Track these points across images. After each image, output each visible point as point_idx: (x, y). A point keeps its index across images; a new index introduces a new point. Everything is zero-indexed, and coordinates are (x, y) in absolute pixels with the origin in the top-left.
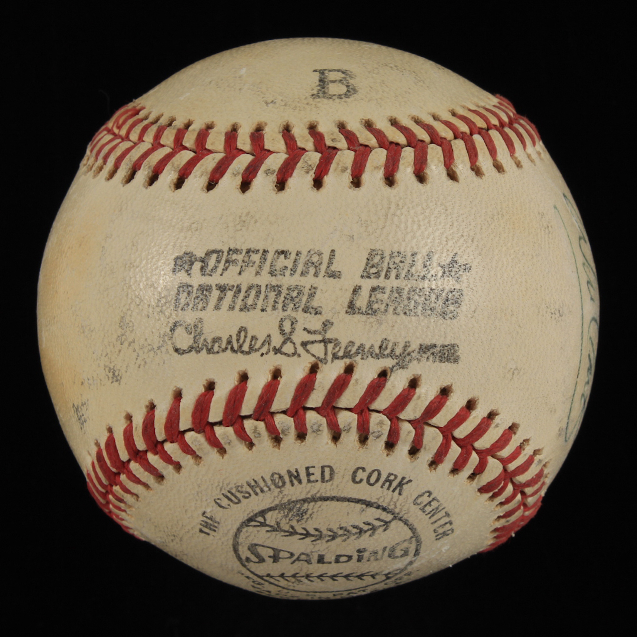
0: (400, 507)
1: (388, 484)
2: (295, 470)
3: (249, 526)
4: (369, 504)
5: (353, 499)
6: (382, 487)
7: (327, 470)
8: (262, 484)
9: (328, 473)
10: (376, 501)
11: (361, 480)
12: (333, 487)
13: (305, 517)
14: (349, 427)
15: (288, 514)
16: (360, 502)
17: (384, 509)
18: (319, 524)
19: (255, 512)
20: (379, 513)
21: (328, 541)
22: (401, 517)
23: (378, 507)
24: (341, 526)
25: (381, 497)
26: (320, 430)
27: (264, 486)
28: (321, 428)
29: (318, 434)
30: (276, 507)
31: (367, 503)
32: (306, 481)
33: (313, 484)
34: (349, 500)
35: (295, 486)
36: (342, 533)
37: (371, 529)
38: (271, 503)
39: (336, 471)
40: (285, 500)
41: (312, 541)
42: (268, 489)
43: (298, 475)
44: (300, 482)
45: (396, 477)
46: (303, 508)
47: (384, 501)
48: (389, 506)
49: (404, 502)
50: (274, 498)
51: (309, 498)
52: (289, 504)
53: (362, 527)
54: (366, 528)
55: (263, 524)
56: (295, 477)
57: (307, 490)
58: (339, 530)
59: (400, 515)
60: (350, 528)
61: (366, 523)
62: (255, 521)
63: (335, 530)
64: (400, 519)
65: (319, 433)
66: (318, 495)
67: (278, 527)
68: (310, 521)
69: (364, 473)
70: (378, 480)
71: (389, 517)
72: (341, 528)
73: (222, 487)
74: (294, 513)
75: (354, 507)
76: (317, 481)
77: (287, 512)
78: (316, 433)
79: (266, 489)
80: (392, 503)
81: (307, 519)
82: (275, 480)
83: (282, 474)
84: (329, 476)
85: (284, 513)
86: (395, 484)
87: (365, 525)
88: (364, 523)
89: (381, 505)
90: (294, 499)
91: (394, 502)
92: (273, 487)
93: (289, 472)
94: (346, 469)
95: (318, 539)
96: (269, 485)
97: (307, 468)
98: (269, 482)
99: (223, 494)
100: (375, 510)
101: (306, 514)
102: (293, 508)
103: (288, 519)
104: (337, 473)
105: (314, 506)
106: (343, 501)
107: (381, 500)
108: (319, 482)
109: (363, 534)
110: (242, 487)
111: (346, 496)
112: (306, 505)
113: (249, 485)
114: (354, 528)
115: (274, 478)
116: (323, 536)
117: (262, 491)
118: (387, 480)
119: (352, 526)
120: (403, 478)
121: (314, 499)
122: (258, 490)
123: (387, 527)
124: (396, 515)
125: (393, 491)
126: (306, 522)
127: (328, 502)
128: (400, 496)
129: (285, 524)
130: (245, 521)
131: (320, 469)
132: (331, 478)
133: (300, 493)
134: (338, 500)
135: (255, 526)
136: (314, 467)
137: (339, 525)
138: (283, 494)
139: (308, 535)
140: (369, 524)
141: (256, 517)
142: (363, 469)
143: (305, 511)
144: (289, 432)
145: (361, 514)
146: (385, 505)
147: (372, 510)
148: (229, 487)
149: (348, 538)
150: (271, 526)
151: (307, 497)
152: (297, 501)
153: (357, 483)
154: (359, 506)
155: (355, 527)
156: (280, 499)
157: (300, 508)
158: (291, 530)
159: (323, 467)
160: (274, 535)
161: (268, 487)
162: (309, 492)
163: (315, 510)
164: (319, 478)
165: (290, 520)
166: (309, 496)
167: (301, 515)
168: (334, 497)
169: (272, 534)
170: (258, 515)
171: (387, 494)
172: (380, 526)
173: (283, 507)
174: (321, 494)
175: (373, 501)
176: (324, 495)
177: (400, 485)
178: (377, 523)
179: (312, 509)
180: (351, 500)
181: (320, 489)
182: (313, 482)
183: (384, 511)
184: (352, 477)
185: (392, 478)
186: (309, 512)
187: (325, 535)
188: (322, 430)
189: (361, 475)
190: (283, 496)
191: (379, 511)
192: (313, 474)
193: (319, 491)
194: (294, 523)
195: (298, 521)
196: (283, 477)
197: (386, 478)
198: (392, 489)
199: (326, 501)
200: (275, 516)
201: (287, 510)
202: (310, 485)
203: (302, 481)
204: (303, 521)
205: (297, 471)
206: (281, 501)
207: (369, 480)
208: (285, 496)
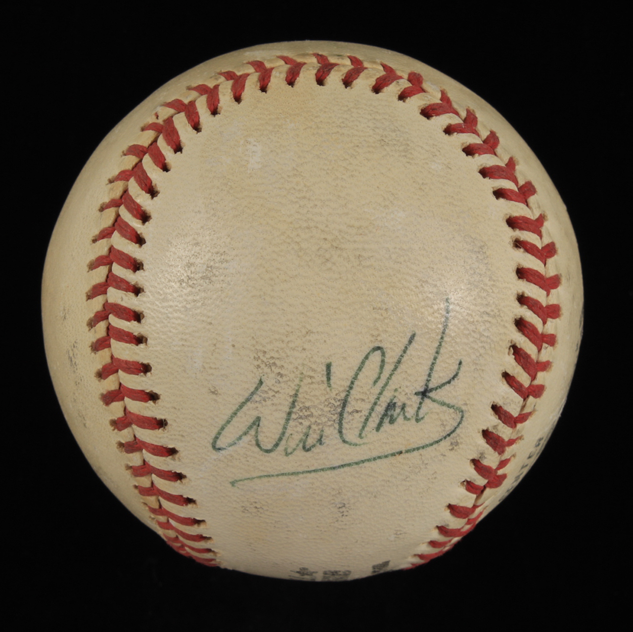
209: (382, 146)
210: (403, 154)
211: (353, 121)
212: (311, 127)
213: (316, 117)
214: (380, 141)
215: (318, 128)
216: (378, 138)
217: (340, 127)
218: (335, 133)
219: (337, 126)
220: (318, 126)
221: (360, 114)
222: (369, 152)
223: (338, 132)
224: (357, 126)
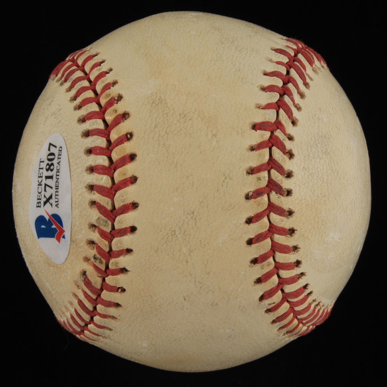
209: (328, 153)
210: (328, 139)
211: (318, 172)
212: (325, 200)
213: (318, 197)
214: (326, 155)
215: (325, 196)
216: (324, 155)
217: (323, 181)
218: (327, 184)
219: (323, 183)
220: (324, 196)
221: (312, 167)
222: (334, 163)
223: (326, 183)
224: (321, 170)
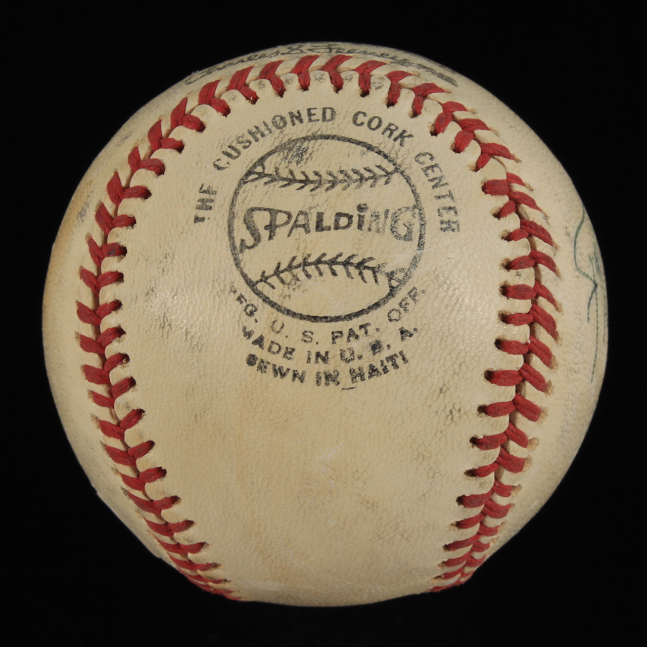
0: (402, 159)
1: (388, 132)
2: (297, 112)
3: (247, 182)
4: (370, 148)
5: (354, 140)
6: (383, 134)
7: (328, 112)
8: (263, 128)
9: (329, 114)
10: (377, 145)
11: (362, 124)
12: (333, 126)
13: (305, 157)
14: (350, 77)
15: (288, 155)
16: (361, 144)
17: (386, 156)
18: (319, 165)
19: (254, 162)
20: (379, 160)
21: (327, 189)
22: (403, 171)
23: (379, 153)
24: (342, 169)
25: (382, 143)
26: (322, 79)
27: (265, 130)
28: (323, 77)
29: (321, 82)
30: (276, 149)
31: (368, 146)
32: (307, 120)
33: (314, 123)
34: (350, 140)
35: (296, 125)
36: (342, 178)
37: (372, 178)
38: (271, 146)
39: (337, 112)
40: (286, 140)
41: (311, 190)
42: (269, 132)
43: (300, 115)
44: (301, 121)
45: (397, 128)
46: (303, 147)
47: (385, 147)
48: (390, 154)
49: (405, 154)
50: (275, 139)
51: (309, 136)
52: (289, 144)
53: (363, 173)
54: (367, 174)
55: (261, 175)
56: (297, 118)
57: (308, 128)
58: (339, 173)
59: (402, 169)
60: (350, 173)
61: (367, 169)
62: (254, 173)
63: (335, 175)
64: (402, 173)
65: (321, 80)
66: (319, 133)
67: (277, 174)
68: (310, 163)
69: (365, 117)
70: (379, 126)
71: (391, 168)
72: (341, 172)
73: (223, 144)
74: (294, 152)
75: (355, 149)
76: (318, 120)
77: (287, 153)
78: (319, 81)
79: (266, 132)
80: (393, 152)
81: (307, 159)
82: (276, 122)
83: (284, 115)
84: (330, 117)
85: (284, 154)
86: (396, 134)
87: (366, 171)
88: (365, 169)
89: (382, 150)
90: (294, 137)
91: (396, 151)
92: (273, 129)
93: (291, 114)
94: (347, 112)
95: (317, 187)
96: (270, 127)
97: (309, 110)
98: (270, 125)
99: (223, 152)
100: (376, 155)
101: (306, 153)
102: (293, 147)
103: (287, 161)
104: (339, 114)
105: (314, 144)
106: (343, 141)
107: (383, 145)
108: (321, 121)
109: (363, 182)
110: (243, 137)
111: (346, 137)
112: (306, 143)
113: (250, 133)
114: (354, 173)
115: (276, 120)
116: (323, 182)
117: (263, 135)
118: (388, 128)
119: (352, 170)
120: (404, 131)
121: (314, 137)
122: (259, 136)
123: (388, 179)
124: (398, 167)
125: (395, 140)
126: (306, 163)
127: (329, 141)
128: (402, 147)
129: (284, 169)
130: (243, 177)
131: (322, 110)
132: (332, 118)
133: (301, 132)
134: (338, 139)
135: (253, 180)
136: (316, 109)
137: (339, 167)
138: (284, 134)
139: (306, 181)
140: (370, 171)
141: (255, 168)
142: (365, 114)
143: (304, 150)
144: (293, 81)
145: (362, 157)
146: (386, 152)
147: (372, 155)
148: (230, 140)
149: (348, 185)
150: (270, 175)
151: (308, 135)
152: (297, 140)
153: (358, 125)
154: (360, 148)
155: (356, 172)
156: (280, 140)
157: (300, 147)
158: (290, 177)
159: (324, 109)
160: (272, 187)
161: (268, 129)
162: (310, 130)
163: (315, 149)
164: (320, 117)
165: (289, 162)
166: (310, 134)
167: (301, 154)
168: (335, 136)
169: (270, 186)
170: (257, 165)
171: (388, 141)
172: (382, 176)
173: (283, 147)
174: (322, 132)
175: (374, 145)
176: (325, 133)
177: (402, 136)
178: (379, 172)
179: (313, 148)
180: (352, 141)
181: (321, 127)
182: (314, 121)
183: (385, 158)
184: (353, 119)
185: (393, 127)
186: (309, 151)
187: (325, 180)
188: (325, 79)
189: (361, 118)
190: (284, 135)
191: (381, 157)
192: (314, 115)
193: (319, 129)
194: (293, 166)
195: (298, 163)
196: (284, 118)
197: (387, 127)
198: (393, 137)
199: (327, 139)
200: (274, 161)
201: (287, 151)
202: (311, 123)
203: (304, 120)
204: (303, 163)
205: (298, 112)
206: (281, 141)
207: (370, 125)
208: (286, 136)
